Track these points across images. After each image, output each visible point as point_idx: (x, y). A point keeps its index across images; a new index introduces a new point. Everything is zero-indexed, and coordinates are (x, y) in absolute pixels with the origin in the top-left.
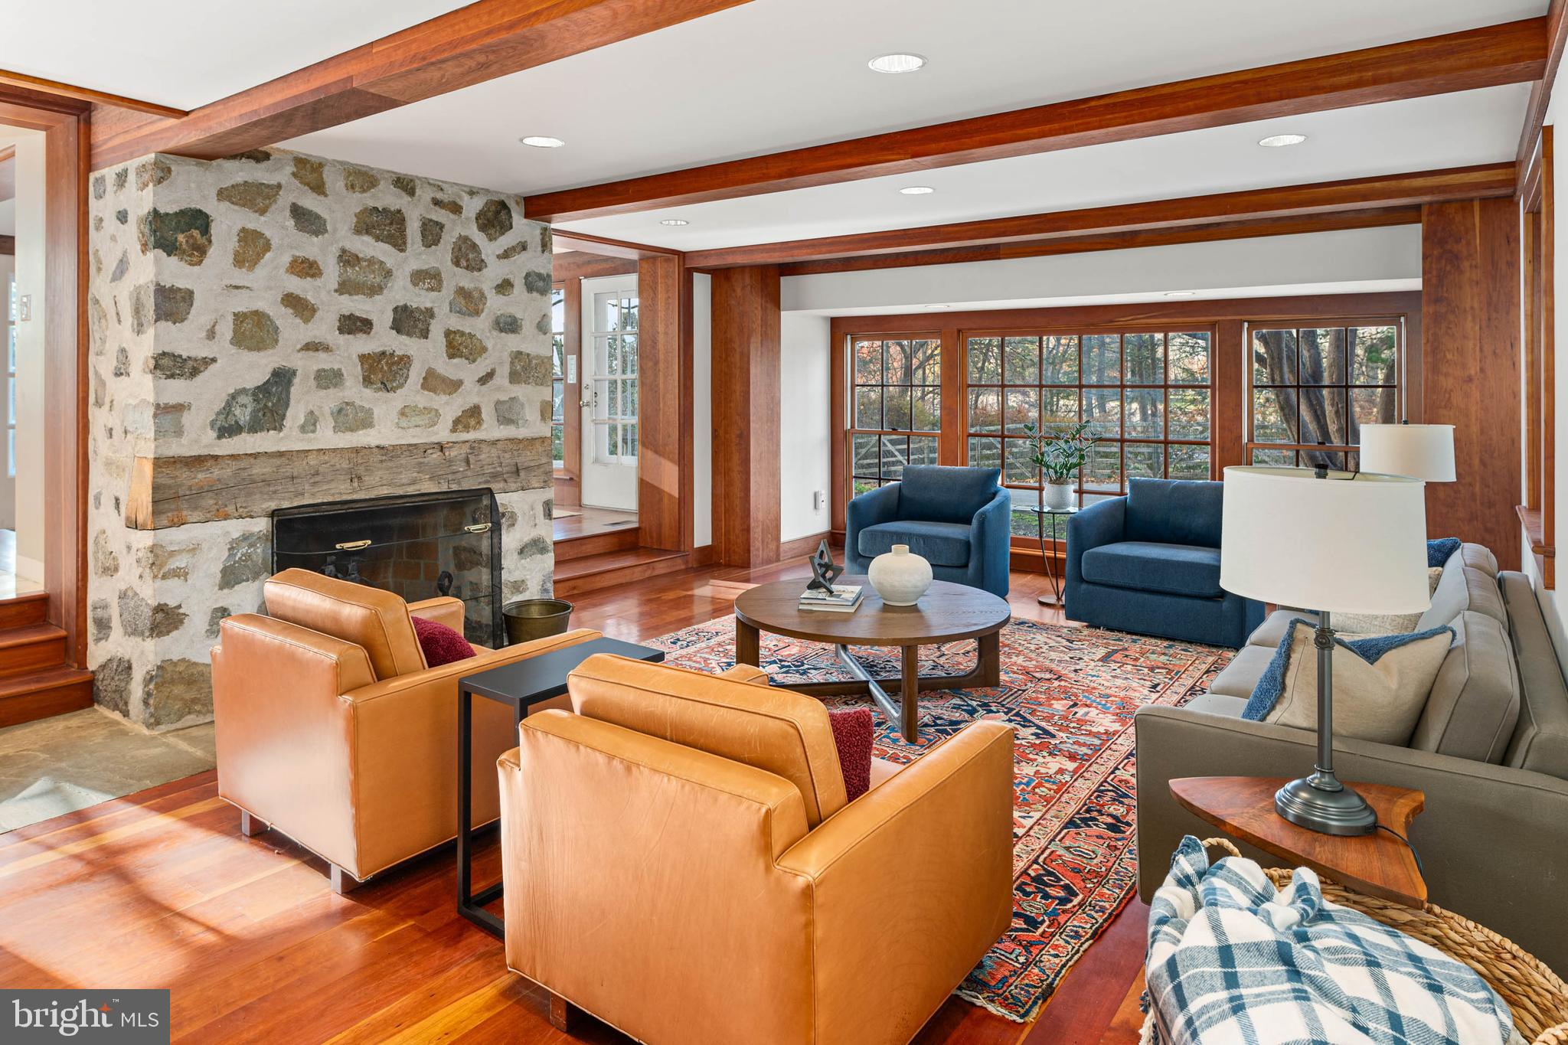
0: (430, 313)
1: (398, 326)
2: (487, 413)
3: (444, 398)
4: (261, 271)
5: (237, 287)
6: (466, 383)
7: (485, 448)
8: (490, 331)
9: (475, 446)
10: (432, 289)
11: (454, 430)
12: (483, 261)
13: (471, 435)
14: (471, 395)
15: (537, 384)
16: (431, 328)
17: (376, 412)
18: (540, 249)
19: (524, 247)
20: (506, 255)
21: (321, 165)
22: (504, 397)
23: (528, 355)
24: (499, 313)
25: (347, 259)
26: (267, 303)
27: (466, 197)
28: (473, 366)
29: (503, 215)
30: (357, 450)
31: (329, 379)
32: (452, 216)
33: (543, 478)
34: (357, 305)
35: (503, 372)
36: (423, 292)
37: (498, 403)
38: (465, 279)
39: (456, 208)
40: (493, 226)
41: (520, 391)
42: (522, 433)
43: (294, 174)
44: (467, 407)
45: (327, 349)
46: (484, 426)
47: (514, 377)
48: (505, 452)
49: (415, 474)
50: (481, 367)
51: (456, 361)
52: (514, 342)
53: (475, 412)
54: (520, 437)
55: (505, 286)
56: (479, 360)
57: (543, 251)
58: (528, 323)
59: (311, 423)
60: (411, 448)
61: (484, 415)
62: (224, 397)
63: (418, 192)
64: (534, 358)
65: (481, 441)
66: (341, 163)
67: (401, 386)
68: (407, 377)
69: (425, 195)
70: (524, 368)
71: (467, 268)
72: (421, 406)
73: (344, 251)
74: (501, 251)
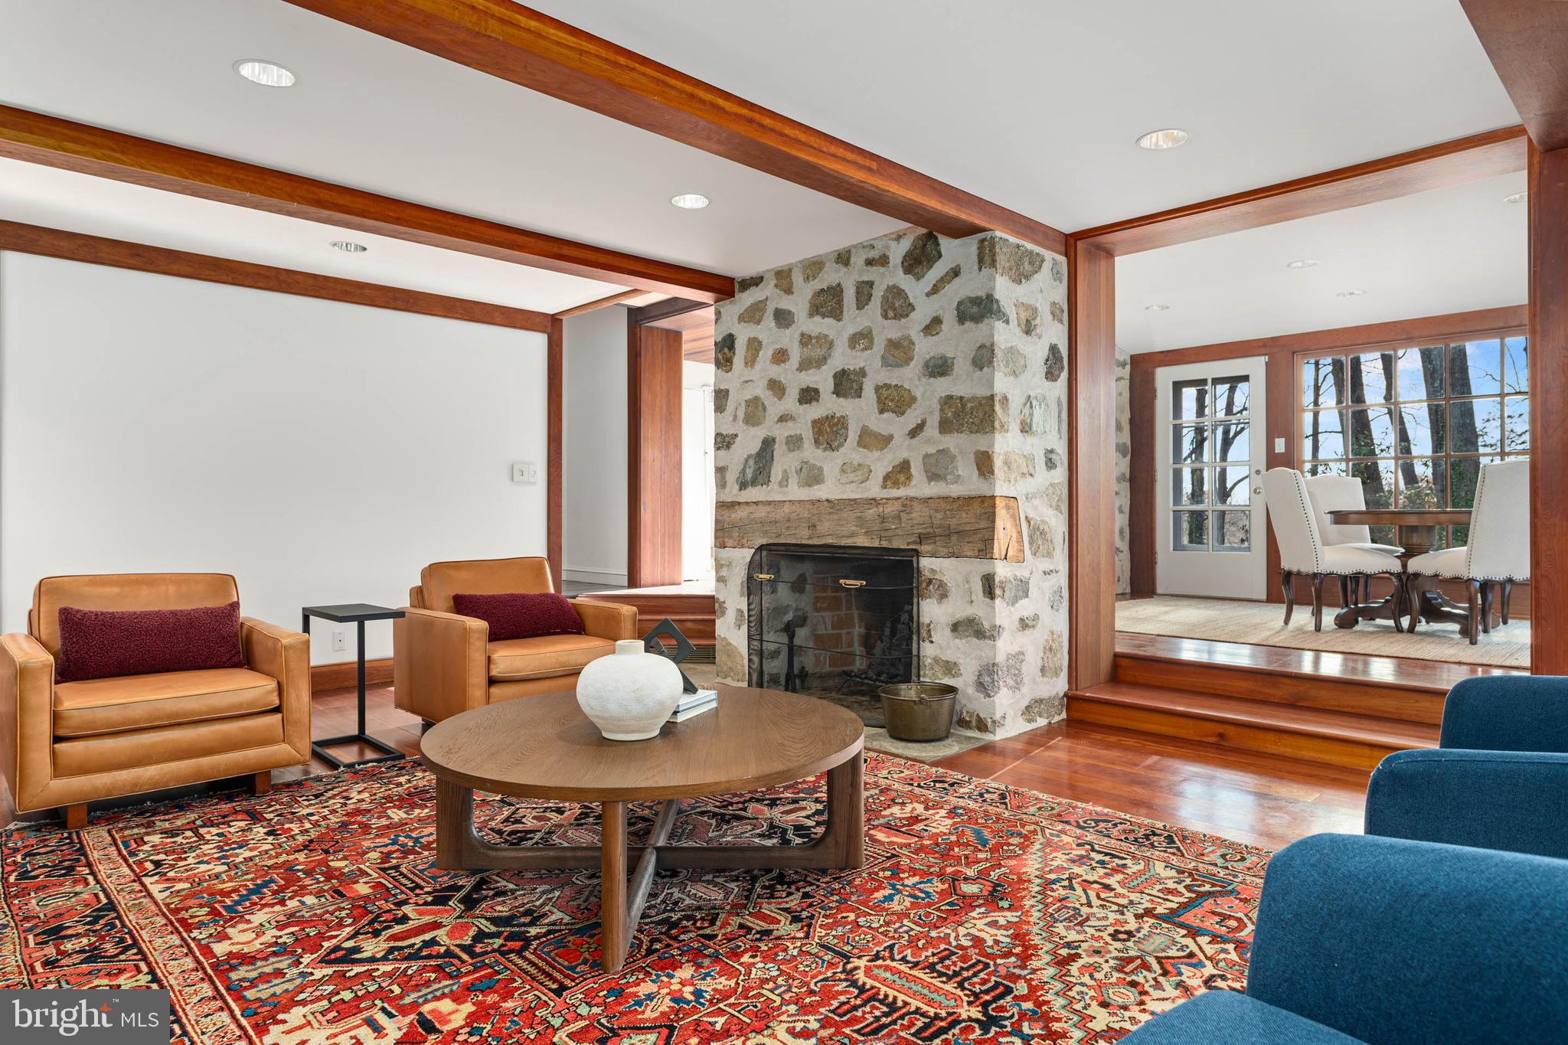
0: (862, 373)
1: (838, 392)
2: (916, 469)
3: (876, 454)
4: (758, 366)
5: (747, 382)
6: (895, 436)
7: (917, 507)
8: (919, 379)
9: (908, 503)
10: (866, 349)
11: (884, 487)
12: (910, 304)
13: (902, 492)
14: (902, 449)
15: (971, 432)
16: (864, 386)
17: (825, 469)
18: (976, 267)
19: (955, 272)
20: (935, 290)
21: (790, 270)
22: (932, 450)
23: (961, 398)
24: (928, 357)
25: (805, 340)
26: (760, 390)
27: (893, 244)
28: (902, 418)
29: (930, 247)
30: (813, 502)
31: (794, 442)
32: (882, 270)
33: (980, 546)
34: (810, 378)
35: (934, 421)
36: (859, 354)
37: (926, 456)
38: (892, 330)
39: (883, 261)
40: (920, 263)
41: (950, 442)
42: (955, 490)
43: (776, 286)
44: (897, 462)
45: (792, 418)
46: (914, 482)
47: (945, 427)
48: (937, 511)
49: (854, 528)
50: (911, 419)
51: (886, 415)
52: (943, 386)
53: (904, 467)
54: (955, 495)
55: (933, 325)
56: (908, 411)
57: (980, 269)
58: (961, 360)
59: (784, 482)
60: (853, 503)
61: (913, 471)
62: (742, 461)
63: (853, 260)
64: (969, 401)
65: (912, 499)
66: (800, 262)
67: (841, 445)
68: (847, 436)
69: (858, 260)
70: (956, 415)
71: (895, 318)
72: (855, 463)
73: (802, 335)
74: (928, 289)
